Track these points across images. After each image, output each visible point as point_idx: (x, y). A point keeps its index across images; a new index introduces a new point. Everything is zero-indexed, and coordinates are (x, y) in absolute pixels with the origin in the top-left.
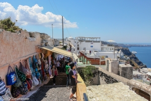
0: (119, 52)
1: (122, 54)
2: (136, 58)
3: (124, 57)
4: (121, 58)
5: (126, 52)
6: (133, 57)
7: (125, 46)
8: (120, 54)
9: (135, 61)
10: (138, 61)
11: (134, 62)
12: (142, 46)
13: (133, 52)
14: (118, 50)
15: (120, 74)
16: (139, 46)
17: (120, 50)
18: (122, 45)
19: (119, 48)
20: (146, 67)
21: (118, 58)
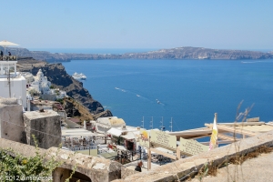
0: (37, 78)
1: (45, 83)
2: (84, 93)
3: (52, 91)
4: (43, 95)
5: (58, 76)
6: (76, 91)
7: (53, 59)
8: (40, 81)
9: (83, 100)
10: (90, 102)
11: (78, 105)
12: (100, 58)
13: (76, 76)
14: (34, 72)
15: (29, 138)
16: (91, 58)
17: (40, 72)
18: (45, 55)
19: (37, 65)
20: (109, 114)
21: (35, 95)
